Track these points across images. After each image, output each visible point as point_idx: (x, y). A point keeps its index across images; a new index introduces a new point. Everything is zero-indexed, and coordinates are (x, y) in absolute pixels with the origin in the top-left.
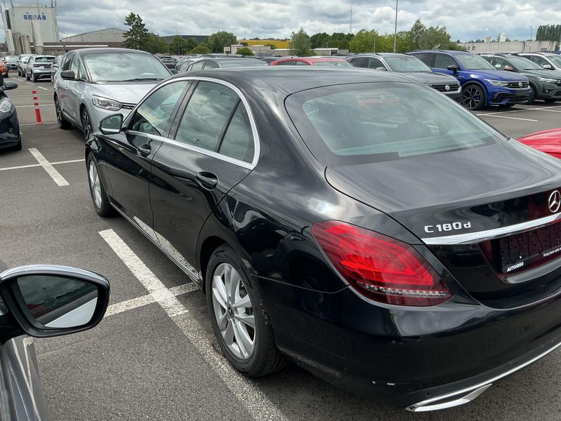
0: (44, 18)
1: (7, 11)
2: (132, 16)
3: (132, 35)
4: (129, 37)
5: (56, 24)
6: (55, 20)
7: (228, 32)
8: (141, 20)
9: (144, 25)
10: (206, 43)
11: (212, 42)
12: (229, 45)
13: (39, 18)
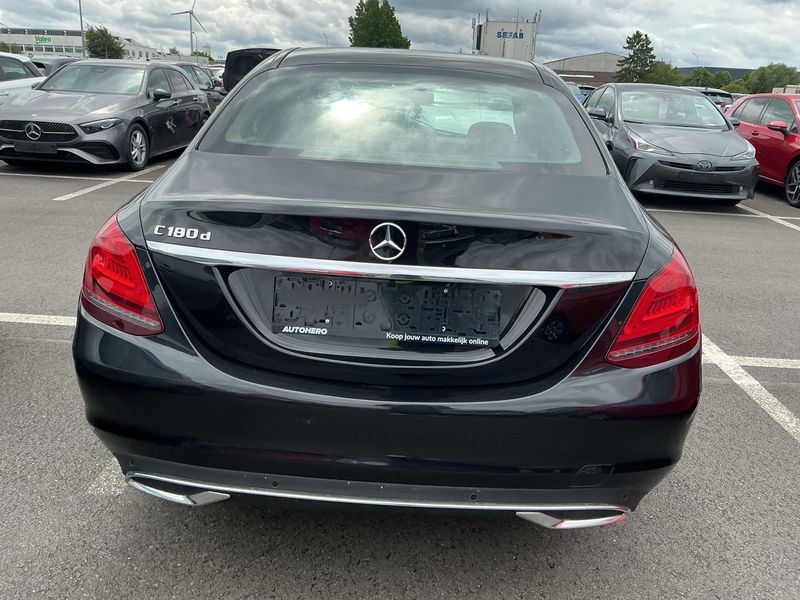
0: (521, 36)
1: (480, 26)
2: (638, 35)
3: (631, 63)
4: (626, 66)
5: (534, 44)
6: (534, 40)
7: (789, 65)
8: (648, 42)
9: (652, 49)
10: (745, 80)
11: (754, 79)
12: (783, 86)
13: (515, 36)
